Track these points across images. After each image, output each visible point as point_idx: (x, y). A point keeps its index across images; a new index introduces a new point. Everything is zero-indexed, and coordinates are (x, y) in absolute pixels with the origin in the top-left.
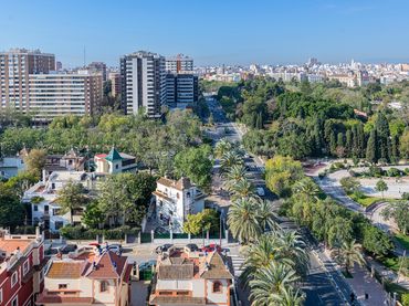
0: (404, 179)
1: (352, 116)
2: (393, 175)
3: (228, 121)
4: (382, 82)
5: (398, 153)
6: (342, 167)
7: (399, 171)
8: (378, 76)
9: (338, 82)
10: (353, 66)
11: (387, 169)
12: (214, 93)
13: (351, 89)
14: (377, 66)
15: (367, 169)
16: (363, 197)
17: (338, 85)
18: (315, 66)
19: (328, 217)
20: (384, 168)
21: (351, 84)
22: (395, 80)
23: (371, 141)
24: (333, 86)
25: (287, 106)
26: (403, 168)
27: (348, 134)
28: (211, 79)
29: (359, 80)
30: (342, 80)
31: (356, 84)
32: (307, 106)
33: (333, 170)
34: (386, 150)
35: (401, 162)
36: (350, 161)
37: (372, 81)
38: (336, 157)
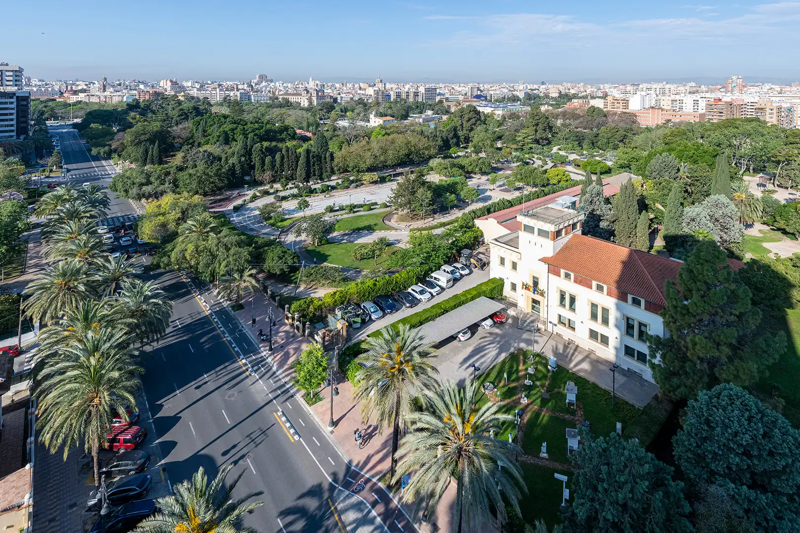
0: (334, 193)
1: (294, 137)
2: (323, 191)
3: (97, 158)
4: (339, 101)
5: (332, 169)
6: (267, 193)
7: (328, 186)
8: (334, 94)
9: (287, 101)
10: (311, 85)
11: (318, 186)
12: (76, 121)
13: (303, 109)
14: (337, 85)
15: (295, 191)
16: (283, 220)
17: (287, 104)
18: (264, 84)
19: (222, 251)
20: (313, 187)
21: (305, 103)
22: (352, 99)
23: (302, 160)
24: (281, 106)
25: (205, 131)
26: (333, 183)
27: (278, 156)
28: (73, 99)
29: (314, 99)
30: (292, 99)
31: (311, 103)
32: (233, 130)
33: (254, 198)
34: (321, 169)
35: (332, 178)
36: (277, 186)
37: (328, 100)
38: (261, 184)
